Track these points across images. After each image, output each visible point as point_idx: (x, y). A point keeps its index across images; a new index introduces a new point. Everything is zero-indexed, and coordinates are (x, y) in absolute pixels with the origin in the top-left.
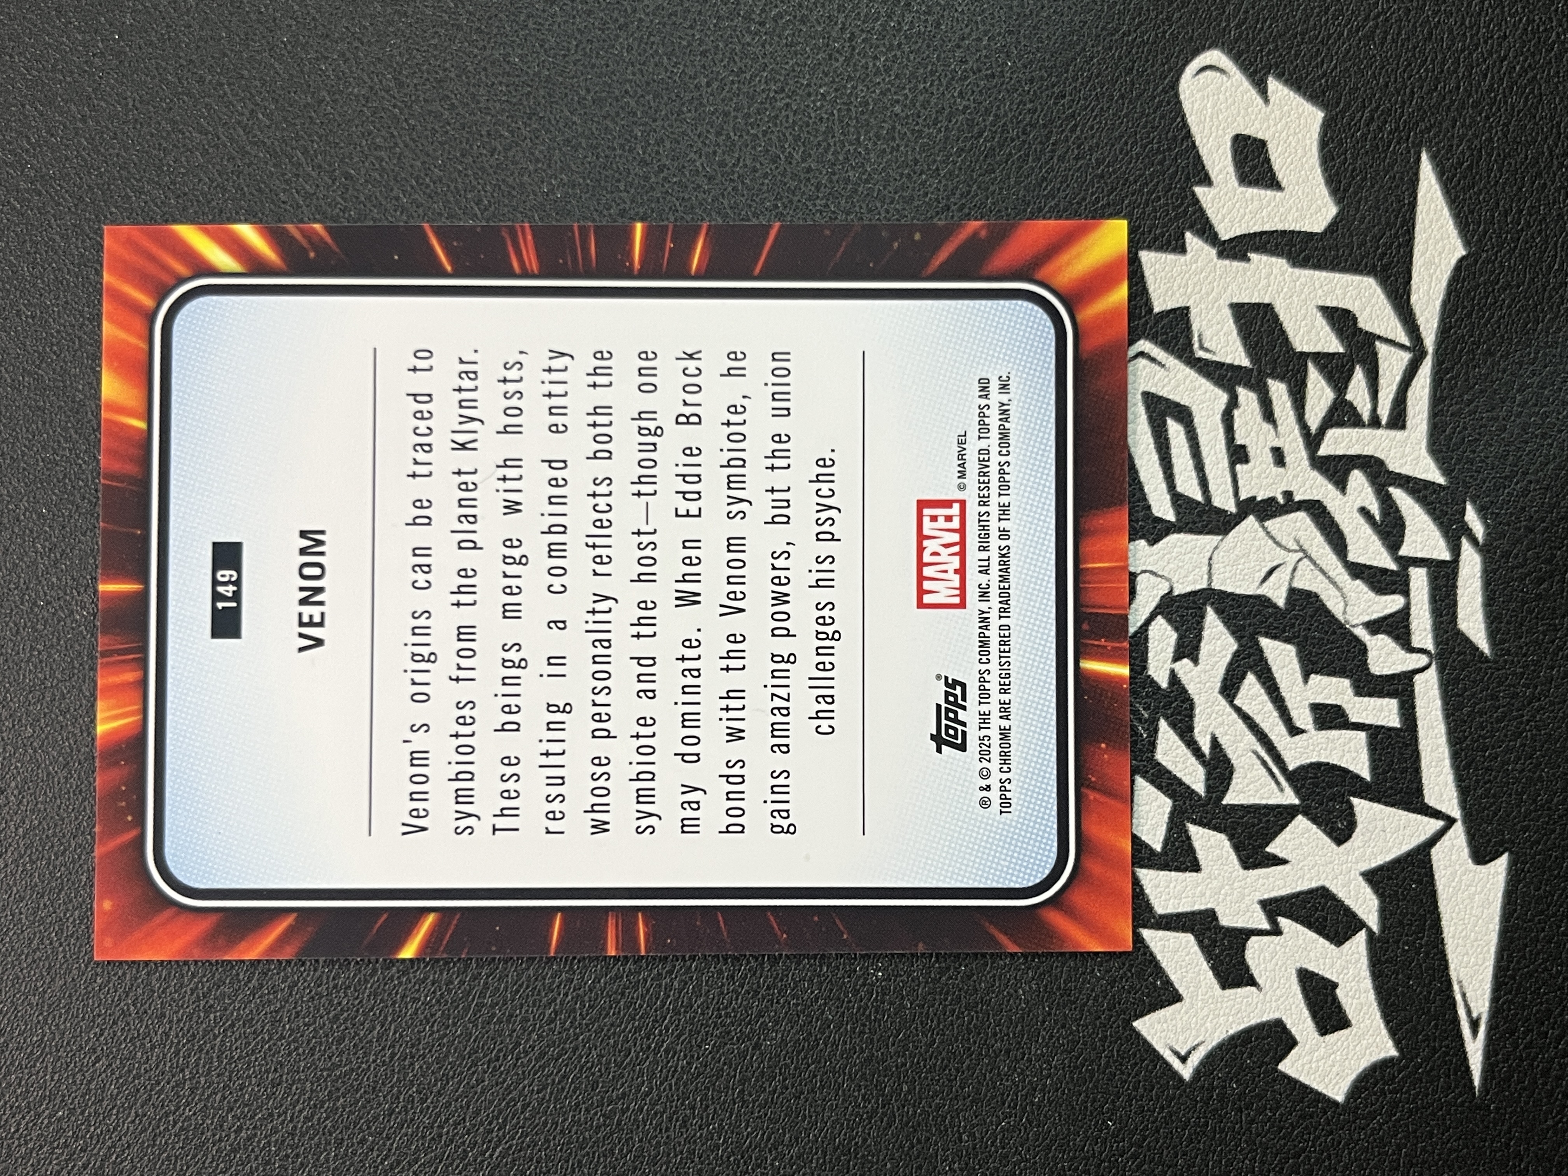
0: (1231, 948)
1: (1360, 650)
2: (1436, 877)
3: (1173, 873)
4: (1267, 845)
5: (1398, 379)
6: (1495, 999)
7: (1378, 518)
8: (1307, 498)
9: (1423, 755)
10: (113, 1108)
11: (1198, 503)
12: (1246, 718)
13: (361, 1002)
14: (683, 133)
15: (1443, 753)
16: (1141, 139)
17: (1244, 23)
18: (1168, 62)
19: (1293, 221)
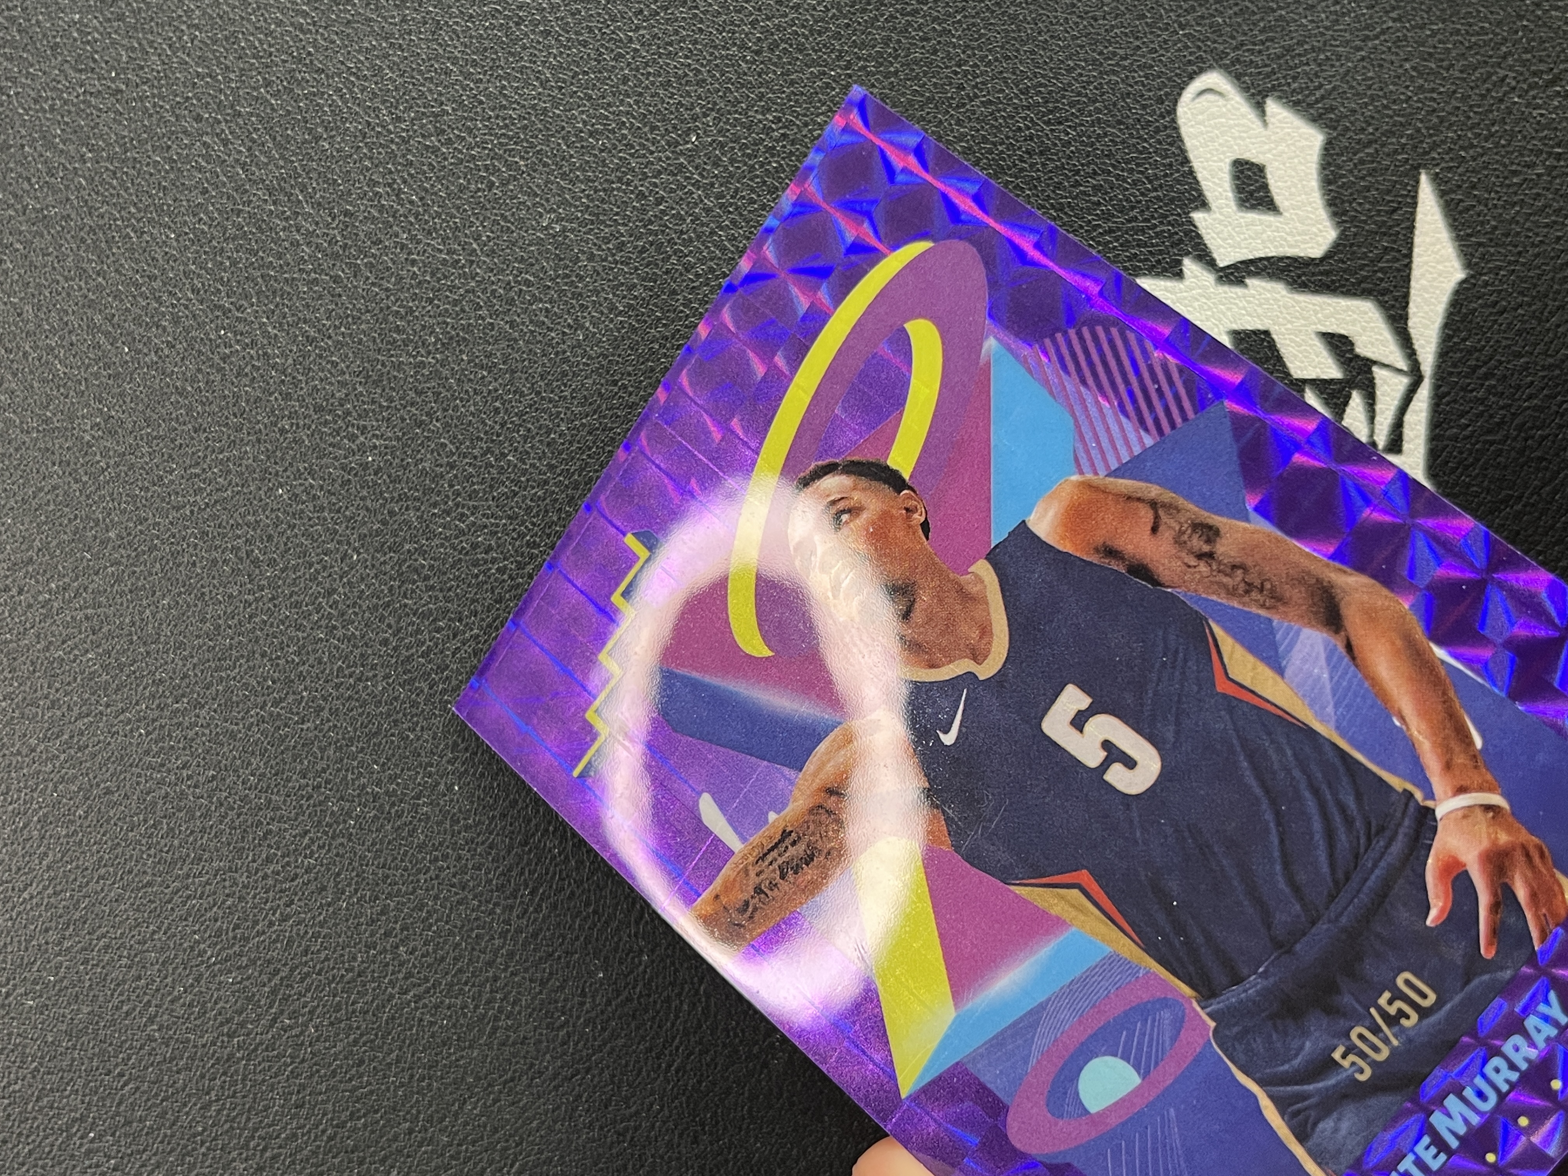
5: (1397, 402)
10: (142, 1130)
13: (380, 1026)
16: (1138, 165)
17: (1242, 45)
18: (1166, 86)
19: (1290, 246)
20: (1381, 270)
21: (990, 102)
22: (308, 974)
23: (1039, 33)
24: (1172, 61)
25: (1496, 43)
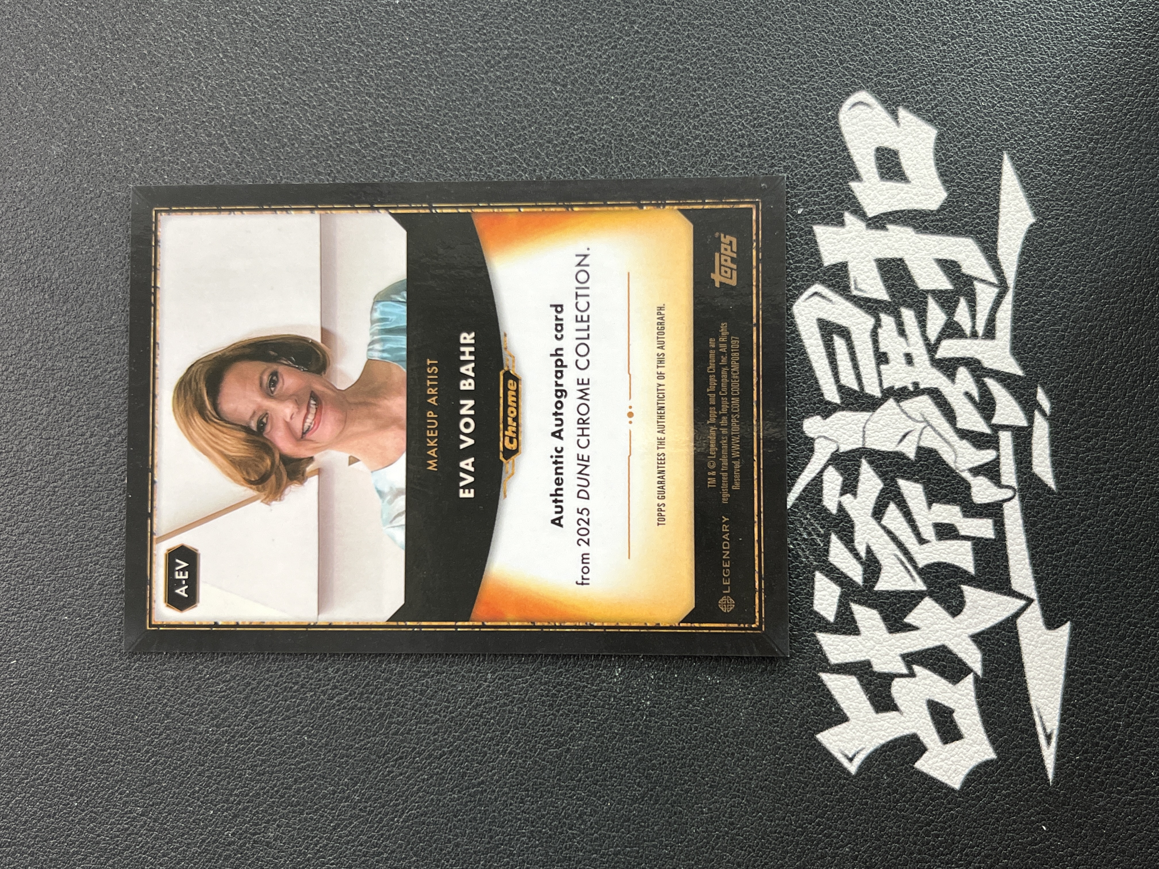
0: (882, 686)
1: (966, 487)
2: (1021, 638)
3: (842, 637)
4: (905, 616)
5: (990, 305)
6: (1062, 720)
7: (977, 399)
8: (928, 386)
9: (1010, 557)
11: (855, 391)
12: (889, 532)
14: (515, 158)
15: (1024, 555)
16: (814, 152)
17: (882, 73)
18: (831, 101)
19: (917, 203)
20: (979, 217)
21: (715, 113)
22: (269, 686)
23: (747, 69)
24: (835, 85)
25: (1053, 68)
